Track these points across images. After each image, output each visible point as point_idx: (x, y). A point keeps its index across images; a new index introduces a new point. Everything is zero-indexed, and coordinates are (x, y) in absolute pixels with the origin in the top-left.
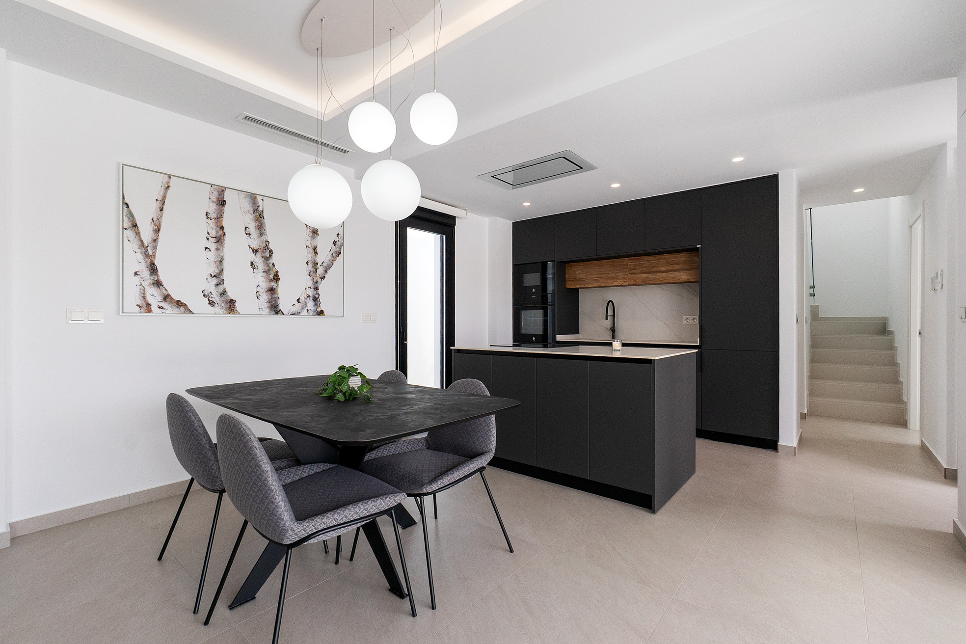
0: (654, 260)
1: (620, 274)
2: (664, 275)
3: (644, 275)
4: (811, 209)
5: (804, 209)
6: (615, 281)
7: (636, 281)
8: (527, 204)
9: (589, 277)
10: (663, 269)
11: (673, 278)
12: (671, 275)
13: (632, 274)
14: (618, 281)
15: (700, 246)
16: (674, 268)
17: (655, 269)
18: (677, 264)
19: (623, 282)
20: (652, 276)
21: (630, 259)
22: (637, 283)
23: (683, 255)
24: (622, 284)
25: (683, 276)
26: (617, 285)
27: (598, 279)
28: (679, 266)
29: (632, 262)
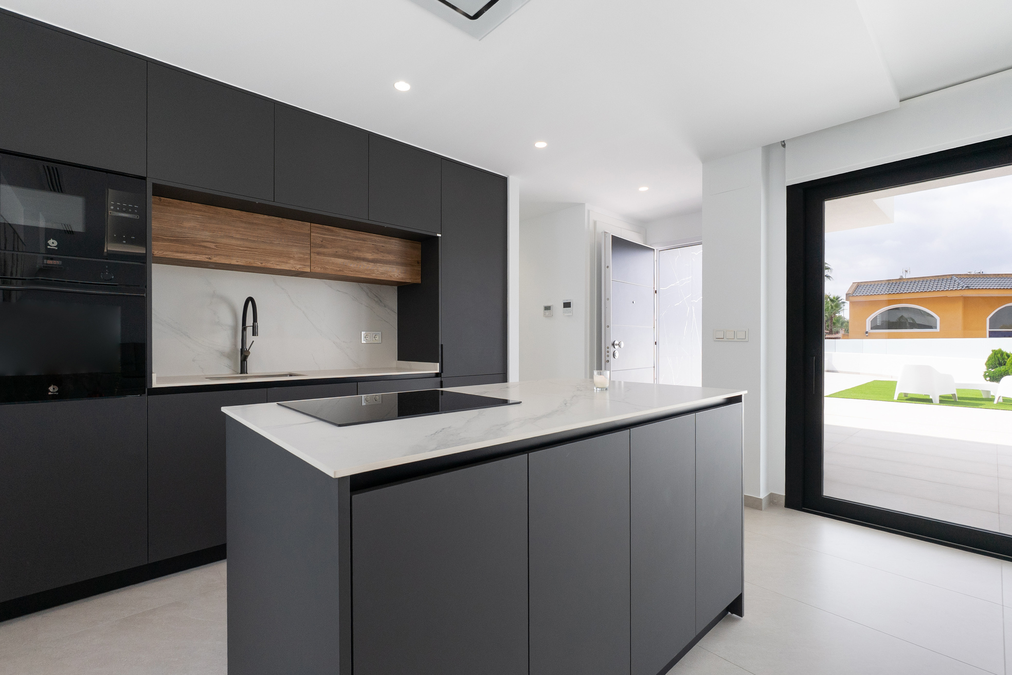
0: (355, 239)
1: (295, 250)
2: (370, 266)
3: (340, 261)
6: (283, 260)
7: (326, 269)
10: (369, 256)
11: (382, 273)
12: (381, 268)
13: (319, 254)
14: (292, 261)
15: (440, 235)
16: (385, 258)
17: (356, 254)
18: (389, 252)
19: (301, 266)
20: (352, 265)
21: (315, 227)
22: (329, 272)
23: (397, 241)
24: (299, 270)
25: (396, 273)
26: (288, 269)
27: (246, 250)
28: (391, 257)
29: (318, 233)
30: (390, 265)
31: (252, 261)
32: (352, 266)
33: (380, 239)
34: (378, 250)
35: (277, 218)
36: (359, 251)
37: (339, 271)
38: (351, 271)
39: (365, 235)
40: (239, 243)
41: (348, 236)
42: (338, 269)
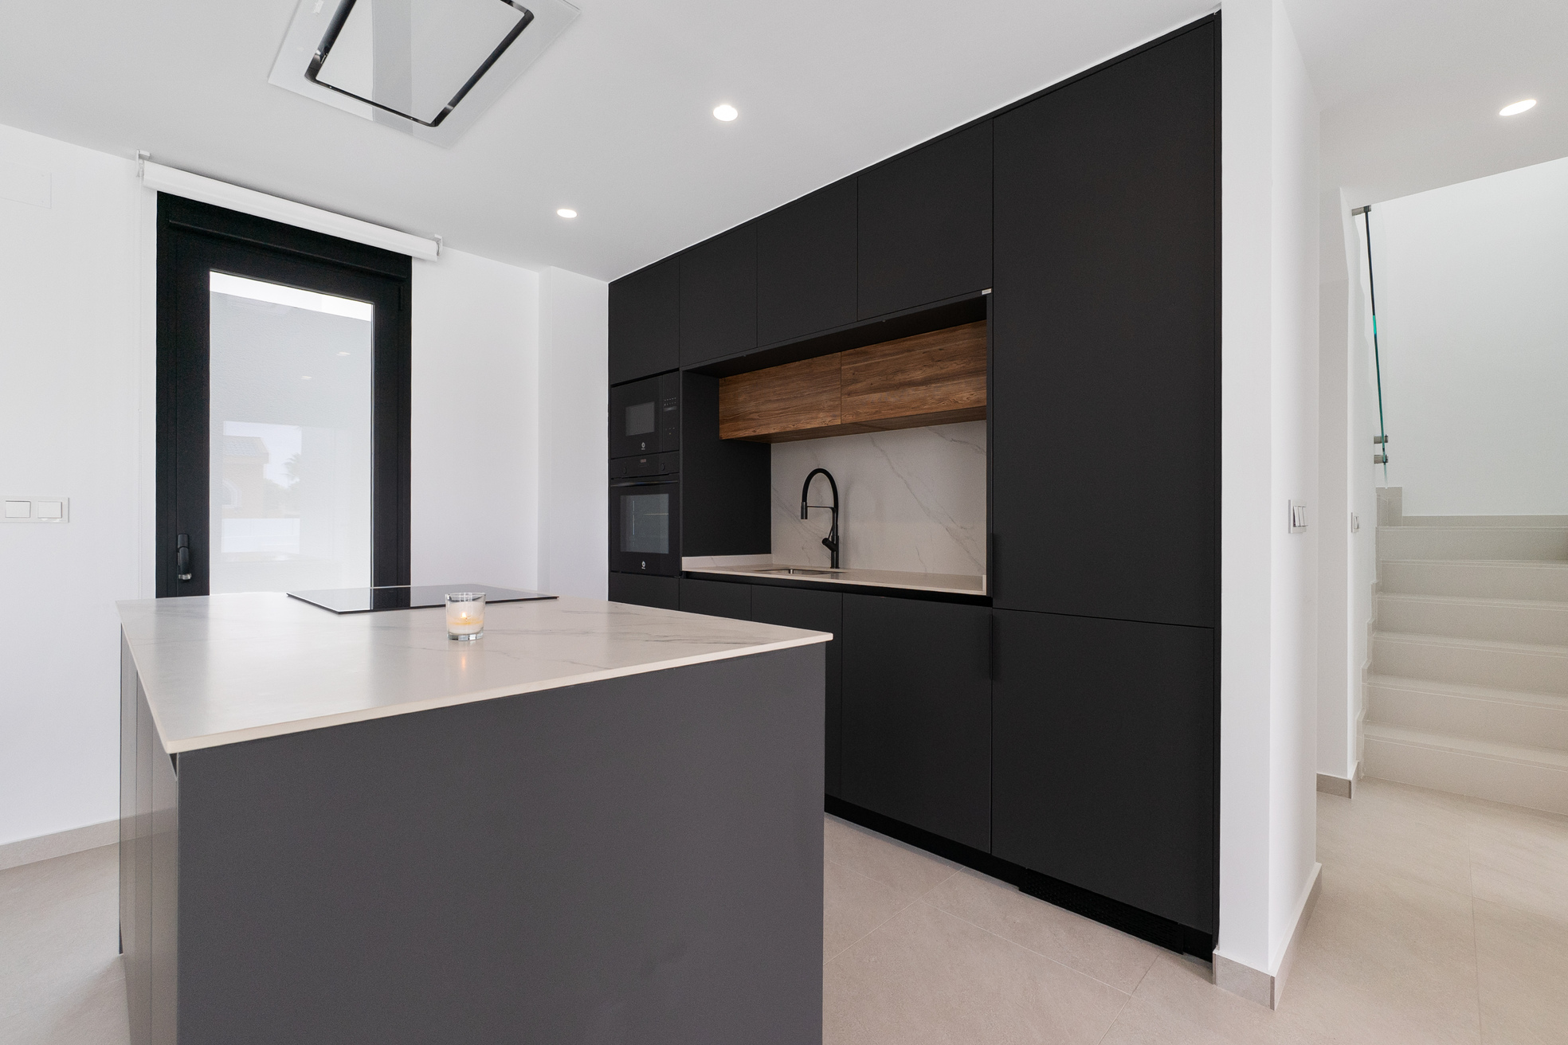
0: (897, 353)
1: (824, 397)
2: (920, 392)
3: (875, 397)
4: (1367, 210)
5: (1346, 205)
6: (814, 415)
7: (857, 414)
8: (567, 213)
9: (763, 408)
10: (918, 375)
11: (941, 400)
12: (939, 391)
13: (849, 394)
14: (821, 415)
15: (989, 291)
16: (944, 371)
17: (900, 377)
18: (952, 357)
19: (831, 419)
20: (892, 398)
21: (849, 355)
22: (862, 418)
23: (966, 330)
24: (830, 424)
25: (968, 393)
26: (818, 426)
27: (781, 413)
28: (954, 366)
29: (849, 363)
30: (954, 380)
31: (784, 424)
32: (892, 400)
33: (935, 337)
34: (933, 360)
35: (806, 361)
36: (903, 371)
37: (874, 413)
38: (892, 409)
39: (911, 340)
40: (775, 405)
41: (887, 352)
42: (874, 410)
